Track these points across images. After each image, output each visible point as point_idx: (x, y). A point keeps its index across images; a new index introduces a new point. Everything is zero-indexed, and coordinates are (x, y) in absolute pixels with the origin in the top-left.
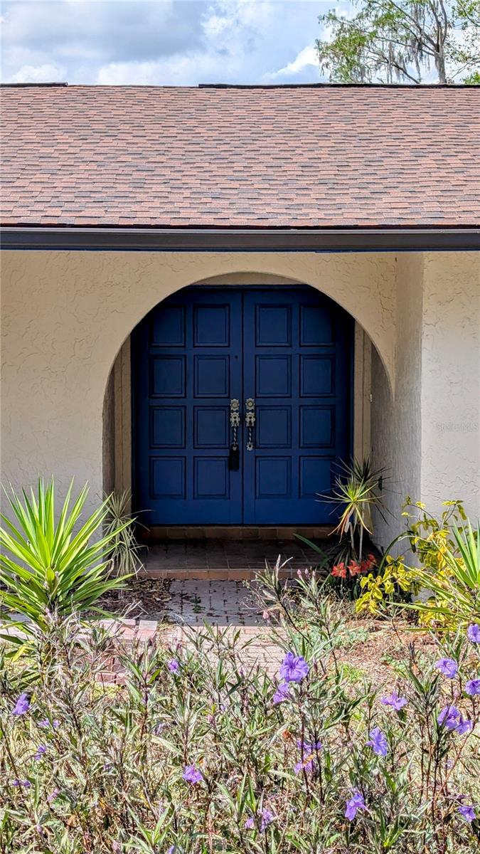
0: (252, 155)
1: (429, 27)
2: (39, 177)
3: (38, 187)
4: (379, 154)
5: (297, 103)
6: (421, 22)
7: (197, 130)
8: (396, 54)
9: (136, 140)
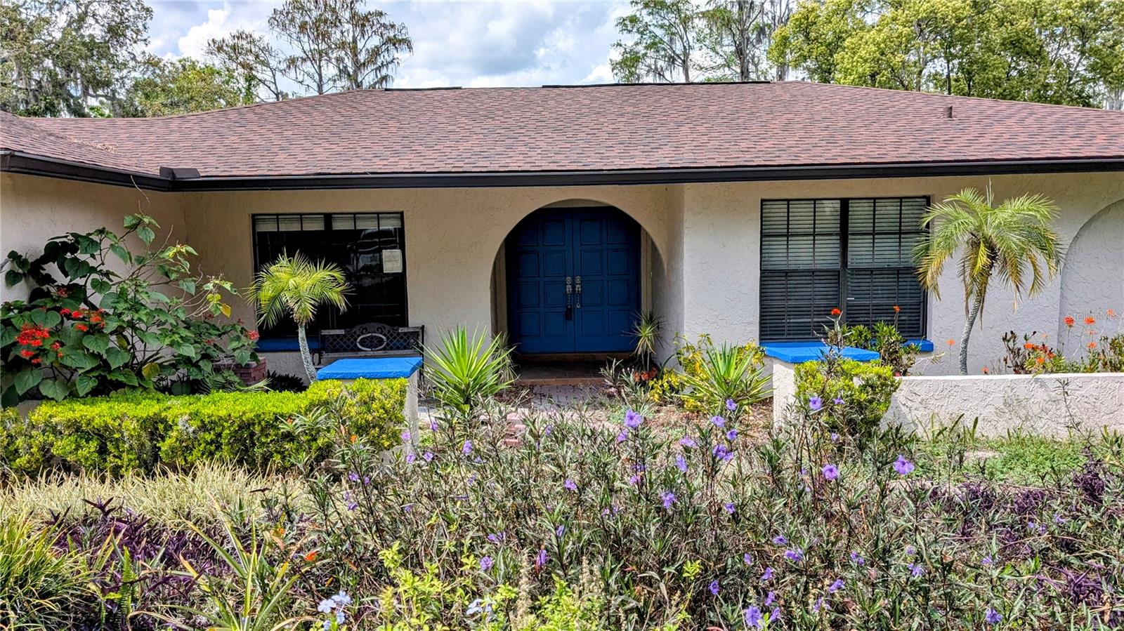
0: (577, 127)
1: (678, 48)
2: (448, 143)
3: (449, 149)
4: (655, 125)
5: (603, 96)
6: (674, 46)
7: (543, 113)
8: (659, 67)
9: (506, 120)
